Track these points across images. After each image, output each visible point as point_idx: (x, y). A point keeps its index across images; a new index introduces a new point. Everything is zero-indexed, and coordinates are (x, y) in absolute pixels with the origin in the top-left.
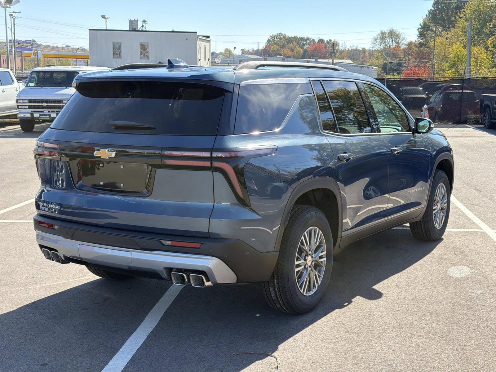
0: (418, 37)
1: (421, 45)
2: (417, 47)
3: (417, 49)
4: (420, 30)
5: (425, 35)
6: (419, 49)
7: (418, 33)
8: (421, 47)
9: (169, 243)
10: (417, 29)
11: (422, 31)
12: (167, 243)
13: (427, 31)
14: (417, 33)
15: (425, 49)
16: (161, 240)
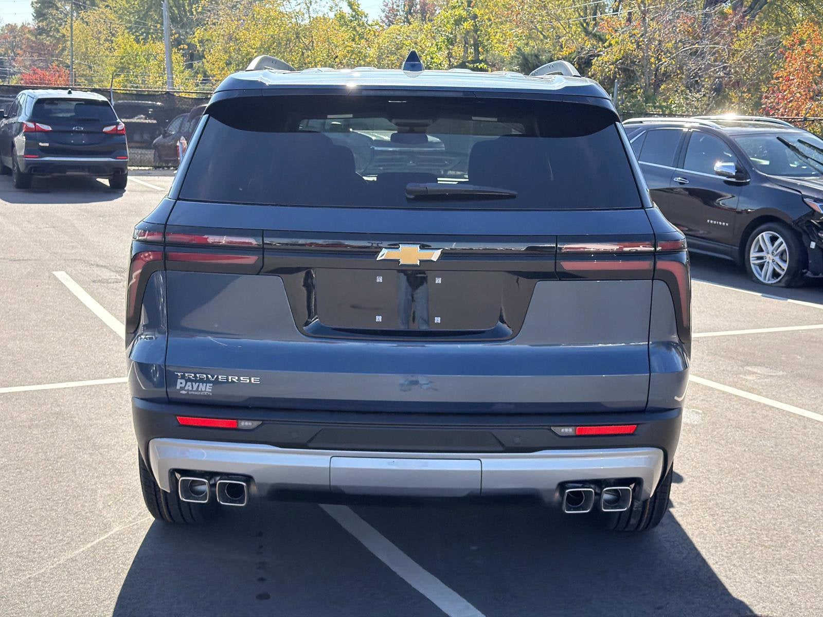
0: (33, 18)
1: (40, 31)
2: (33, 34)
3: (33, 39)
4: (35, 5)
5: (45, 15)
6: (36, 38)
7: (34, 11)
8: (40, 34)
9: (569, 430)
10: (31, 3)
11: (40, 7)
12: (563, 430)
13: (48, 7)
14: (32, 10)
15: (48, 39)
16: (552, 428)
